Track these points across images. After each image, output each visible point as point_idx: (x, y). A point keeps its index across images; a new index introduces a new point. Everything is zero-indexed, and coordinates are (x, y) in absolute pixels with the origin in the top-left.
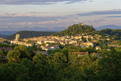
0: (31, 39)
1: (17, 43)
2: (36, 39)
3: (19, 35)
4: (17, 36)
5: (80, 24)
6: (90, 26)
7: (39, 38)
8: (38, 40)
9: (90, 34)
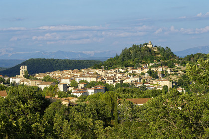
0: (51, 75)
1: (22, 83)
2: (60, 75)
3: (26, 66)
4: (23, 69)
5: (146, 44)
6: (165, 48)
7: (65, 72)
8: (64, 77)
9: (166, 64)
